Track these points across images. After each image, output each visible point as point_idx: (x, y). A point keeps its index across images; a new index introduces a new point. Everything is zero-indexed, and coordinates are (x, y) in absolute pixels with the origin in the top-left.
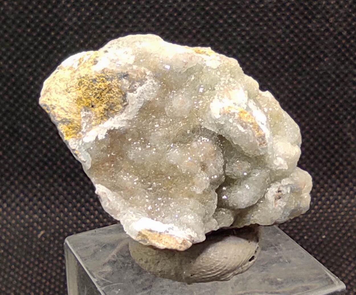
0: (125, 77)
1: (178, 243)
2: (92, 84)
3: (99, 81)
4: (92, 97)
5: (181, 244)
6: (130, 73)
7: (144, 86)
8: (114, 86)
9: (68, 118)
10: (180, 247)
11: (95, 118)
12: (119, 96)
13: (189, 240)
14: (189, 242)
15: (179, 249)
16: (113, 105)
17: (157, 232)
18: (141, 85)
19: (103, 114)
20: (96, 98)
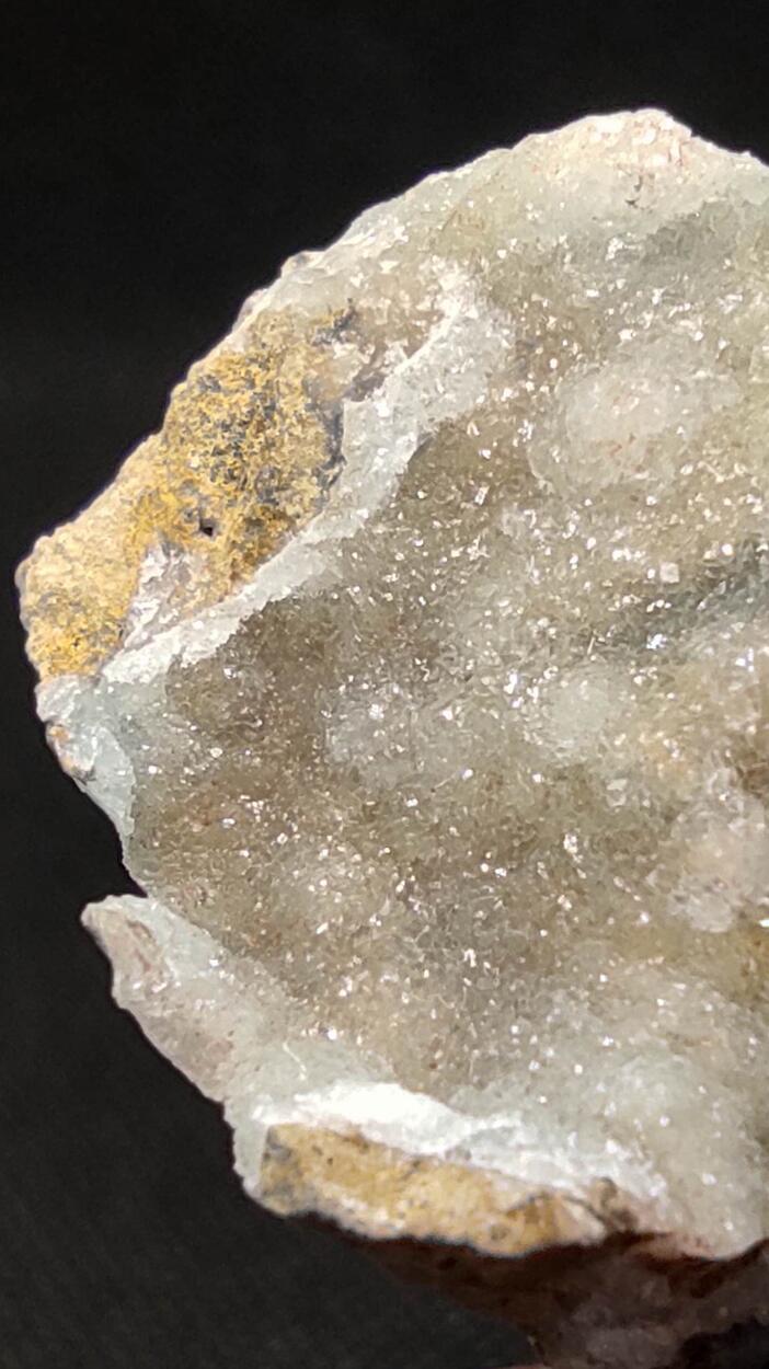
0: (343, 334)
1: (492, 1209)
2: (202, 405)
3: (233, 386)
4: (205, 477)
5: (511, 1213)
6: (363, 304)
7: (425, 350)
8: (288, 385)
9: (69, 585)
10: (498, 1234)
11: (207, 577)
12: (312, 432)
13: (579, 1202)
14: (577, 1212)
15: (485, 1244)
16: (275, 483)
17: (397, 1152)
18: (410, 351)
19: (241, 547)
20: (220, 480)
